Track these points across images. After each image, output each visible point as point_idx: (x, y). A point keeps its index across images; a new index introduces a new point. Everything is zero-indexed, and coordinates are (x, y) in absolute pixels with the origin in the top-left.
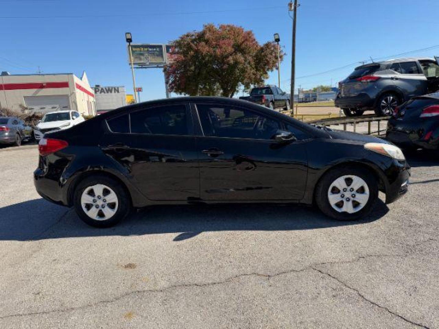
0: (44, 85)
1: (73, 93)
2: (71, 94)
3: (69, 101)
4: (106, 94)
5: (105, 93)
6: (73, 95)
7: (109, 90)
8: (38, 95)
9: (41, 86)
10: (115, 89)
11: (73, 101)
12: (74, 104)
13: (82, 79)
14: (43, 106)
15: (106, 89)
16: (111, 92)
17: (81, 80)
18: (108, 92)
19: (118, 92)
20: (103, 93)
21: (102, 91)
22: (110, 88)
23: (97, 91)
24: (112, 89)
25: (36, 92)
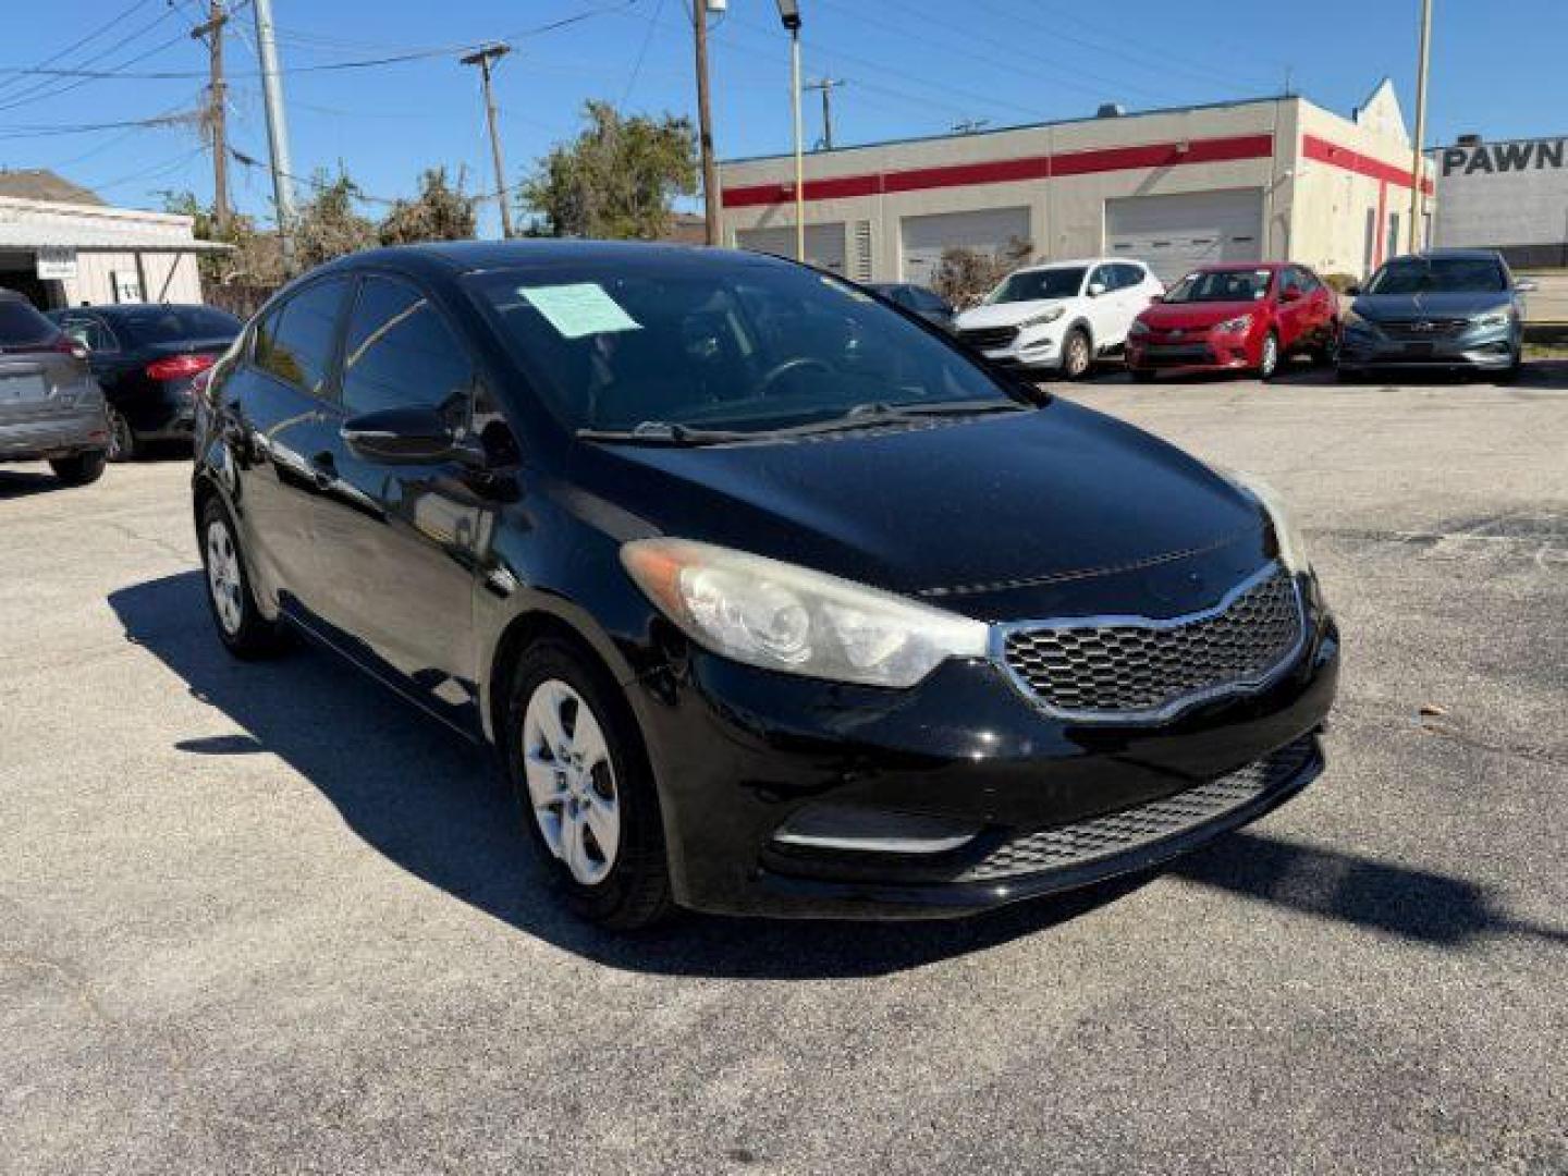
0: (1182, 149)
1: (1285, 177)
2: (1275, 185)
3: (1259, 216)
4: (1497, 175)
5: (1489, 169)
6: (1284, 186)
7: (1514, 157)
8: (1154, 191)
9: (1166, 156)
10: (1544, 150)
11: (1276, 212)
12: (1278, 225)
13: (1360, 116)
14: (1162, 237)
15: (1498, 151)
16: (1521, 166)
17: (1355, 118)
18: (1503, 167)
19: (1556, 162)
20: (1479, 173)
21: (1481, 161)
22: (1522, 148)
23: (1455, 164)
24: (1528, 150)
25: (1150, 177)
